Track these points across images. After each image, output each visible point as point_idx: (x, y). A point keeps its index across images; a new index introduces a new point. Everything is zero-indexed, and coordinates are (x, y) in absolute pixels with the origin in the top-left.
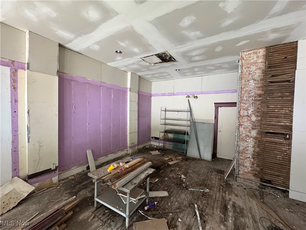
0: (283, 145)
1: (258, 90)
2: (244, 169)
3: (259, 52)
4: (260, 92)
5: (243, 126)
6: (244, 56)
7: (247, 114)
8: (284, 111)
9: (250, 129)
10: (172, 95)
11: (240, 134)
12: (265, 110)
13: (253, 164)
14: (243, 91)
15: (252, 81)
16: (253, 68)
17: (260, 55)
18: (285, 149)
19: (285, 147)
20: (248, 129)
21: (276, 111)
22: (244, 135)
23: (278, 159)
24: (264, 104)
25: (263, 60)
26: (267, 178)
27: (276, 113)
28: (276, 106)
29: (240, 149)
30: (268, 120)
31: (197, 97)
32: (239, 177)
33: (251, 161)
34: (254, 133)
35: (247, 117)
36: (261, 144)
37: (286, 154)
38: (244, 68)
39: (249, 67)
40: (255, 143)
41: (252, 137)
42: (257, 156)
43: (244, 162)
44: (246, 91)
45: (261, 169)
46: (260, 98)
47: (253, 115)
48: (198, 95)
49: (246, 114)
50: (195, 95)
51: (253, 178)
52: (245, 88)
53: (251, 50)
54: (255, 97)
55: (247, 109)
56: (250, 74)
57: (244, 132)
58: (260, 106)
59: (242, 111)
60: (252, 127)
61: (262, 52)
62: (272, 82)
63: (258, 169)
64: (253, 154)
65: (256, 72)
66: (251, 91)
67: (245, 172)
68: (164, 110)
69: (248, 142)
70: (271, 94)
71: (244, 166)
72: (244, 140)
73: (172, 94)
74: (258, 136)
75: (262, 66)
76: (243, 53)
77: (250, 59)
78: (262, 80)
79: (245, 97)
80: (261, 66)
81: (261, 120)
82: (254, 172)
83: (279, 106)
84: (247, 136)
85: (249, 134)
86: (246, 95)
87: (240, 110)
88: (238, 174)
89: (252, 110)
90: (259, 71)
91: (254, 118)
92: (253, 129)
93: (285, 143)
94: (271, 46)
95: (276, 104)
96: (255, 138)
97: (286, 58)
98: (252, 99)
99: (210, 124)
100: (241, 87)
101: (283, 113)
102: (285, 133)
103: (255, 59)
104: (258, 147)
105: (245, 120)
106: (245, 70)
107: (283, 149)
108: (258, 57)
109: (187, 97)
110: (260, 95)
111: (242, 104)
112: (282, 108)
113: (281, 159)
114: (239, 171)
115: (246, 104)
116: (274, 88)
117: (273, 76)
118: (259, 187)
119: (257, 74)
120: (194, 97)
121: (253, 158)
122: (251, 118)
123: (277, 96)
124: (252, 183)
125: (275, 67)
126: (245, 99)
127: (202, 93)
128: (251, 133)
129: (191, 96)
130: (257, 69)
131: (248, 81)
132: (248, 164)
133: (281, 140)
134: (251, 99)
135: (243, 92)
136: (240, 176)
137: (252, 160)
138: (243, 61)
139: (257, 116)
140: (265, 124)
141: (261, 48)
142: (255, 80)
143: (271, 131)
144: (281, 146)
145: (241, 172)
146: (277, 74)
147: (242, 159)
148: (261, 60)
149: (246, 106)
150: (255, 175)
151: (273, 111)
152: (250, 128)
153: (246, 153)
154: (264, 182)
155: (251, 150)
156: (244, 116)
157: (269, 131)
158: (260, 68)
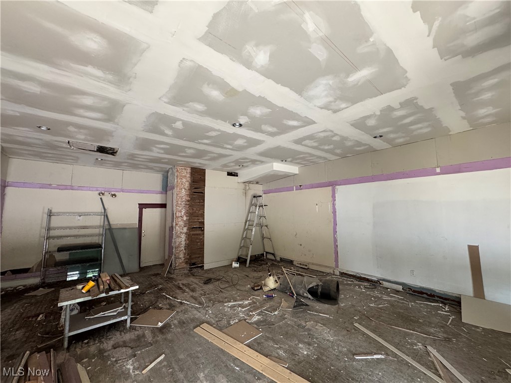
0: (200, 235)
1: (187, 197)
2: (179, 261)
3: (187, 170)
5: (178, 225)
10: (66, 189)
12: (191, 212)
13: (185, 254)
15: (183, 190)
16: (184, 180)
19: (202, 236)
20: (181, 227)
21: (197, 212)
22: (179, 232)
23: (198, 245)
24: (191, 207)
26: (193, 261)
29: (176, 244)
30: (193, 219)
31: (115, 195)
32: (176, 269)
34: (185, 230)
35: (181, 218)
36: (189, 237)
37: (202, 240)
39: (181, 179)
40: (186, 237)
41: (184, 233)
42: (187, 247)
43: (179, 255)
45: (190, 256)
46: (188, 203)
47: (185, 216)
48: (116, 193)
49: (180, 215)
50: (113, 193)
51: (185, 266)
53: (183, 166)
54: (185, 202)
55: (181, 212)
56: (182, 184)
57: (179, 230)
58: (188, 209)
61: (189, 170)
62: (195, 192)
63: (188, 257)
64: (185, 247)
66: (183, 197)
67: (180, 263)
69: (182, 237)
70: (194, 201)
71: (179, 258)
72: (179, 237)
74: (188, 232)
75: (189, 179)
76: (178, 167)
77: (182, 173)
78: (189, 190)
81: (189, 219)
82: (186, 260)
83: (198, 209)
84: (181, 232)
85: (181, 231)
86: (180, 200)
88: (175, 267)
89: (184, 212)
90: (187, 183)
91: (185, 218)
92: (185, 226)
93: (201, 233)
94: (193, 168)
96: (186, 233)
97: (200, 178)
99: (133, 228)
101: (200, 213)
102: (201, 226)
103: (185, 174)
104: (188, 240)
105: (180, 220)
106: (179, 181)
108: (187, 173)
109: (99, 194)
110: (188, 201)
111: (177, 207)
114: (176, 263)
115: (180, 207)
116: (195, 197)
117: (195, 188)
118: (189, 271)
119: (187, 185)
120: (112, 196)
121: (185, 249)
123: (197, 202)
124: (184, 270)
125: (196, 182)
126: (179, 203)
127: (123, 191)
128: (183, 230)
129: (106, 193)
130: (186, 181)
131: (181, 189)
132: (182, 256)
133: (199, 232)
134: (183, 203)
137: (184, 251)
139: (187, 216)
140: (192, 222)
141: (189, 167)
142: (185, 189)
143: (195, 226)
146: (197, 187)
147: (178, 253)
148: (188, 175)
150: (186, 263)
151: (195, 212)
152: (183, 226)
153: (180, 247)
154: (192, 265)
155: (183, 243)
157: (193, 227)
158: (188, 181)
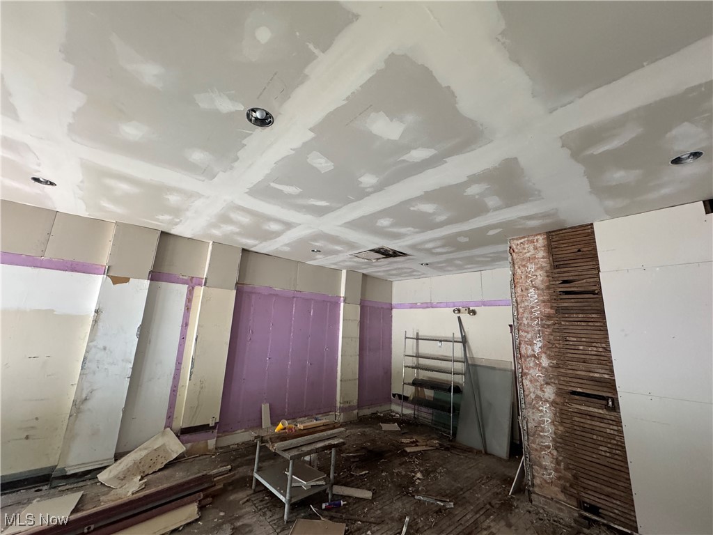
0: (606, 421)
1: (545, 307)
2: (543, 474)
3: (537, 241)
4: (548, 310)
5: (528, 377)
6: (514, 247)
7: (533, 353)
8: (595, 349)
9: (542, 383)
10: (428, 307)
11: (526, 393)
12: (561, 346)
13: (558, 463)
14: (521, 307)
15: (532, 290)
16: (531, 267)
17: (538, 245)
18: (612, 432)
19: (611, 427)
20: (538, 384)
21: (581, 348)
22: (533, 396)
23: (603, 453)
24: (558, 334)
25: (545, 254)
27: (580, 352)
28: (579, 339)
29: (530, 425)
30: (570, 367)
31: (474, 312)
32: (534, 492)
33: (552, 454)
34: (549, 393)
35: (533, 359)
36: (564, 416)
37: (615, 442)
38: (516, 267)
39: (524, 266)
40: (555, 414)
41: (547, 401)
42: (561, 443)
43: (540, 457)
44: (525, 308)
46: (551, 322)
47: (544, 356)
48: (476, 309)
49: (530, 352)
50: (471, 308)
51: (562, 498)
52: (522, 301)
53: (525, 237)
54: (542, 320)
55: (531, 344)
56: (527, 277)
57: (532, 390)
58: (552, 337)
59: (523, 347)
60: (544, 380)
61: (541, 241)
62: (565, 293)
63: (569, 475)
64: (554, 440)
65: (536, 273)
66: (533, 307)
67: (546, 482)
68: (415, 337)
69: (542, 411)
70: (566, 315)
71: (541, 466)
72: (534, 407)
73: (429, 305)
74: (558, 400)
75: (544, 263)
76: (512, 242)
77: (525, 251)
78: (548, 288)
79: (524, 319)
80: (544, 265)
81: (557, 366)
82: (562, 482)
83: (584, 339)
84: (538, 397)
85: (539, 393)
86: (525, 315)
87: (520, 344)
88: (533, 485)
89: (540, 344)
90: (541, 272)
91: (545, 362)
92: (547, 384)
93: (608, 417)
94: (553, 231)
95: (579, 335)
96: (553, 403)
97: (579, 251)
98: (538, 324)
99: (505, 370)
100: (516, 300)
101: (593, 353)
102: (605, 394)
103: (533, 252)
104: (561, 423)
105: (531, 365)
106: (519, 271)
107: (608, 431)
108: (536, 248)
109: (454, 311)
110: (549, 317)
111: (521, 333)
112: (590, 344)
113: (608, 454)
114: (533, 477)
115: (528, 332)
116: (571, 304)
117: (565, 282)
118: (576, 521)
119: (540, 278)
120: (469, 313)
121: (556, 448)
122: (541, 361)
123: (577, 319)
124: (562, 510)
125: (566, 266)
126: (526, 322)
127: (484, 304)
128: (544, 392)
129: (462, 310)
130: (538, 268)
131: (527, 289)
132: (547, 462)
133: (601, 411)
134: (535, 323)
135: (521, 310)
136: (536, 490)
137: (555, 453)
138: (514, 255)
139: (550, 357)
140: (565, 375)
141: (540, 234)
142: (537, 288)
143: (579, 390)
144: (602, 425)
145: (537, 481)
146: (571, 278)
147: (536, 450)
148: (541, 254)
149: (529, 336)
150: (564, 490)
151: (577, 347)
152: (541, 380)
153: (542, 437)
154: (586, 510)
155: (549, 428)
156: (528, 357)
157: (574, 389)
158: (542, 268)
